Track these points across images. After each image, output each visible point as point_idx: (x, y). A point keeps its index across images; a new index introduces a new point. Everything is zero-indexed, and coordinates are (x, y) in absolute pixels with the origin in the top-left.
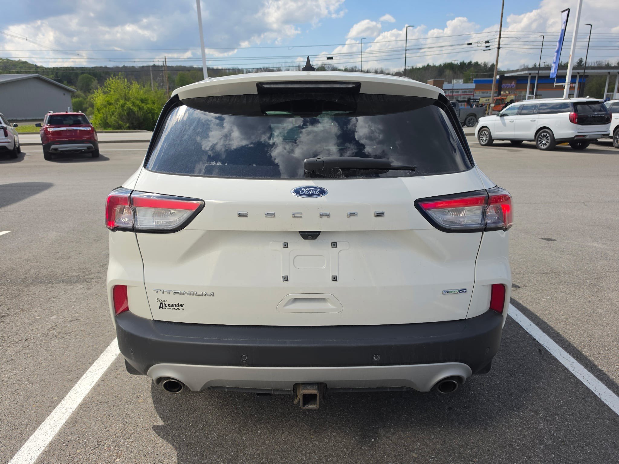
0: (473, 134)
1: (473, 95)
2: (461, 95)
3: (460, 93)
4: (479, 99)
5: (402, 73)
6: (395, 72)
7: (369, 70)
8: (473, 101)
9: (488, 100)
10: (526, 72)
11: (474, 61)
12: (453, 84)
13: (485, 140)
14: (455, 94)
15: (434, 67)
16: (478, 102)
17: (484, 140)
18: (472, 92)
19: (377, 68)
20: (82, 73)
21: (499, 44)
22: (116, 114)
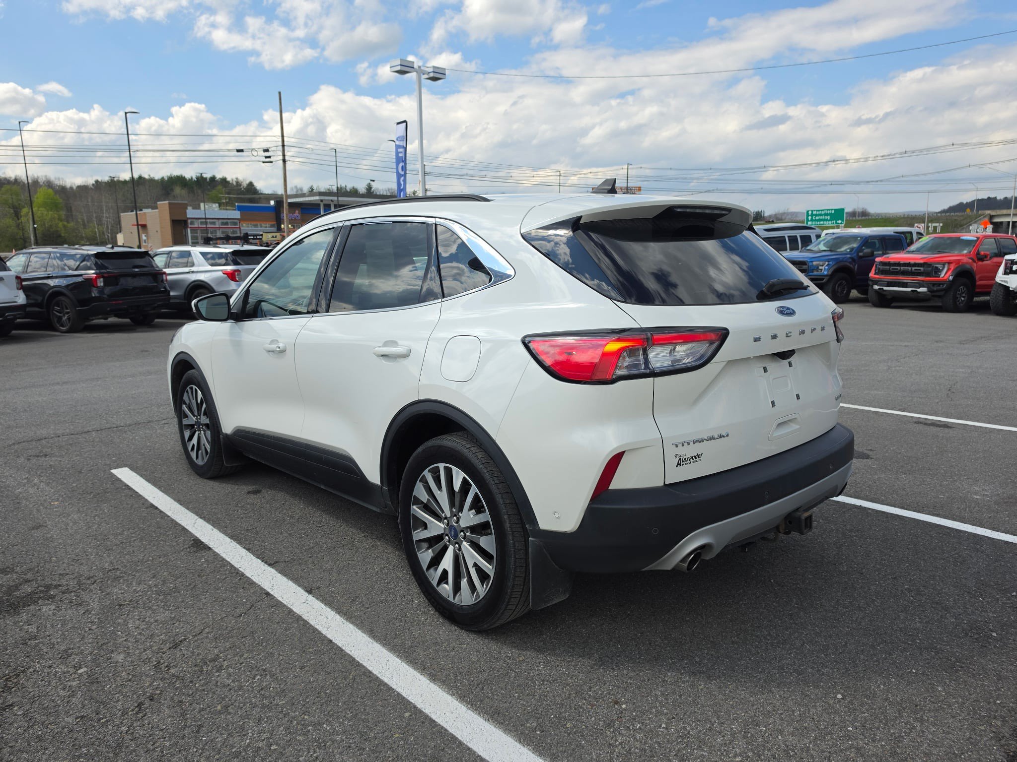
1: (240, 228)
2: (219, 228)
3: (217, 225)
4: (262, 235)
5: (93, 187)
6: (77, 185)
7: (18, 178)
8: (252, 237)
9: (276, 237)
10: (317, 198)
11: (219, 176)
12: (204, 211)
14: (209, 225)
15: (152, 181)
16: (261, 239)
18: (236, 224)
19: (36, 176)
21: (284, 155)
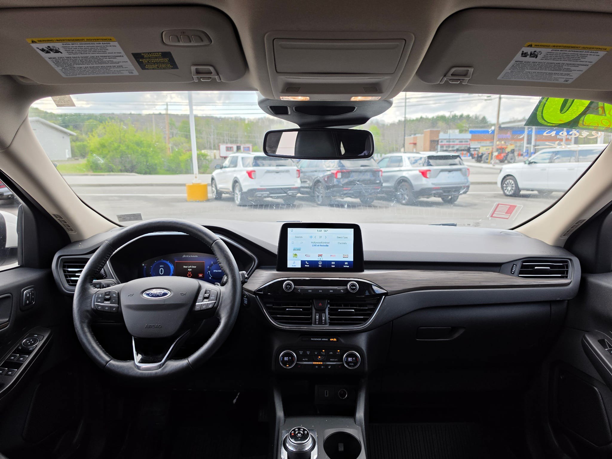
0: (496, 183)
2: (457, 144)
3: (456, 143)
4: (479, 148)
11: (465, 114)
12: (450, 134)
13: (511, 190)
14: (451, 143)
16: (478, 151)
17: (509, 190)
18: (467, 142)
20: (88, 119)
22: (108, 156)
